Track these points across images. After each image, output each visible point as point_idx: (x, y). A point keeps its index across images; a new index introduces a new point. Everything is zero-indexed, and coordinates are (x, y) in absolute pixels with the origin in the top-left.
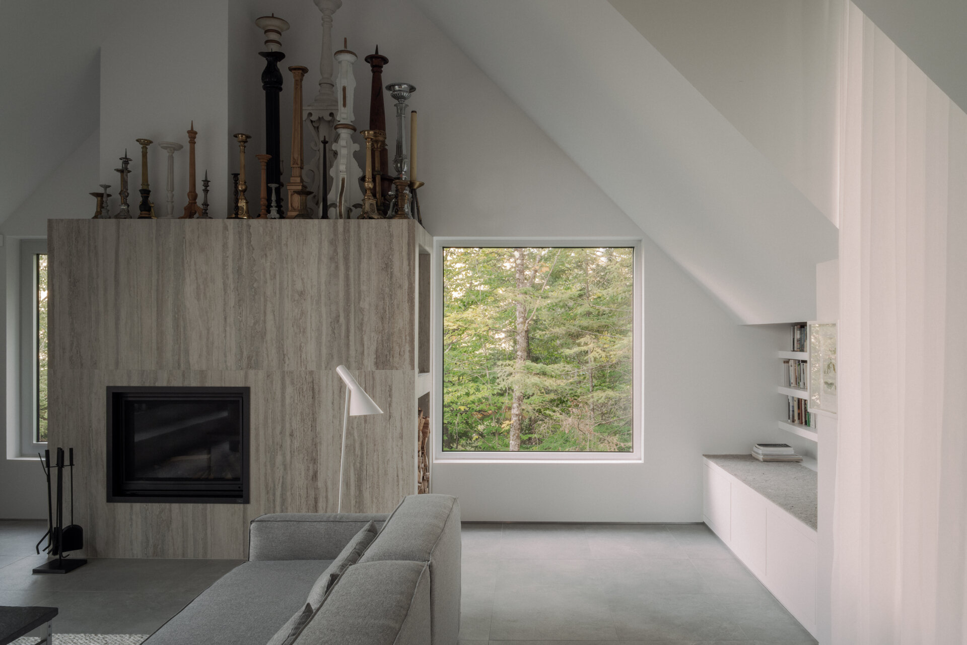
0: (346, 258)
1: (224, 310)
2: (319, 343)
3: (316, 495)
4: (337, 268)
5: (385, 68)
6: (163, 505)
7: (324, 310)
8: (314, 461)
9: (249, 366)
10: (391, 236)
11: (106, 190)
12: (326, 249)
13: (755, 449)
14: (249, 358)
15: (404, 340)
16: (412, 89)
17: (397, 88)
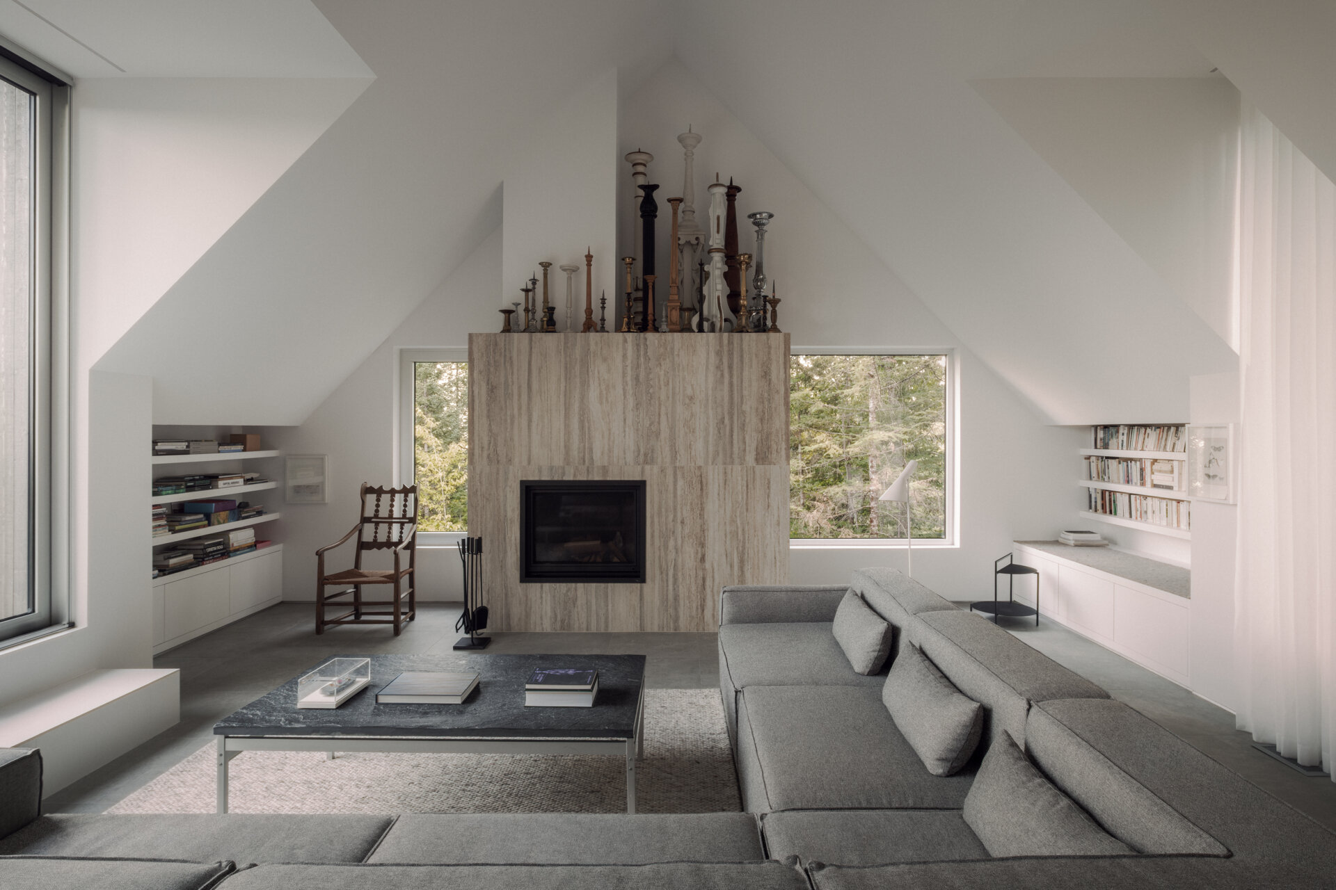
0: (730, 367)
1: (624, 413)
2: (706, 442)
3: (704, 575)
4: (722, 375)
5: (738, 195)
6: (569, 584)
7: (711, 412)
8: (703, 545)
9: (646, 462)
10: (770, 347)
11: (517, 307)
12: (713, 359)
13: (1062, 535)
14: (646, 455)
15: (780, 439)
16: (771, 216)
17: (758, 216)
